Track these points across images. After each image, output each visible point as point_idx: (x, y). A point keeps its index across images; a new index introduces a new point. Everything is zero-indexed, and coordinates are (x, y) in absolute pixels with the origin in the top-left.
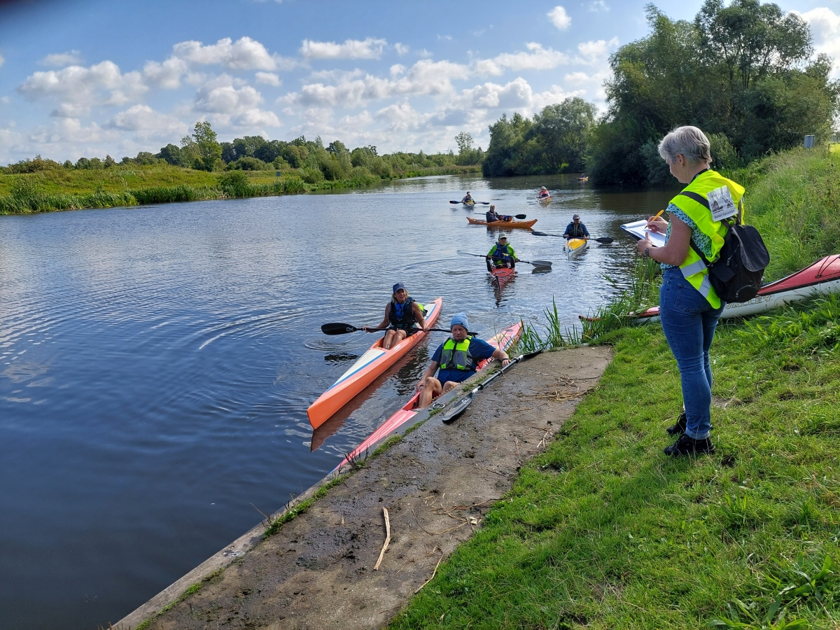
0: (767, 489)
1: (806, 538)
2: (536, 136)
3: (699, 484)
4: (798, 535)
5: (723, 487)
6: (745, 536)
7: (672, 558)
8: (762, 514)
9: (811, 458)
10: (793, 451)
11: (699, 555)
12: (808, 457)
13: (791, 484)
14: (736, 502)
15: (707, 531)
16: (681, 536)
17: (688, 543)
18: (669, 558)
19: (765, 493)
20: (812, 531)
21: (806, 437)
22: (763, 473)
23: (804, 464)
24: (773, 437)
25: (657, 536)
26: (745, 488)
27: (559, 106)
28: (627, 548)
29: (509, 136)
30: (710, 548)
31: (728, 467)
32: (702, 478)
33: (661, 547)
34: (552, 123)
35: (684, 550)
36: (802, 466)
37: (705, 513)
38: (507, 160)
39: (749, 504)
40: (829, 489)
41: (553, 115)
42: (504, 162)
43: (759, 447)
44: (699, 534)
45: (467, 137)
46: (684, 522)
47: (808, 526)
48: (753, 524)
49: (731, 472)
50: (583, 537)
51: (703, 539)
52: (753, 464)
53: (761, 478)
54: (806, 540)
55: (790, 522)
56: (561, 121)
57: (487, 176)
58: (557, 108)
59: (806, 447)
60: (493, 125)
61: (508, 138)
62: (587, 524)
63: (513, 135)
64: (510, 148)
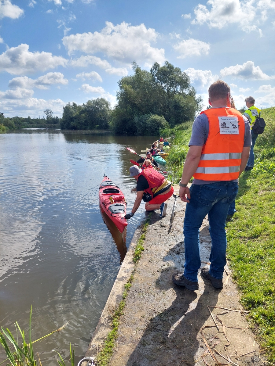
2: (85, 113)
27: (94, 100)
29: (72, 112)
34: (91, 108)
38: (72, 122)
41: (92, 104)
45: (50, 112)
56: (95, 107)
57: (63, 128)
60: (65, 107)
63: (74, 112)
64: (73, 117)
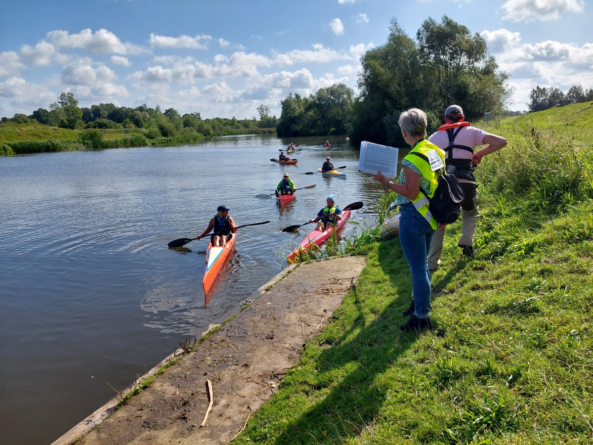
0: (465, 352)
1: (489, 384)
2: (313, 109)
3: (423, 350)
4: (484, 383)
5: (437, 351)
6: (452, 385)
7: (406, 403)
8: (461, 369)
9: (491, 330)
10: (481, 326)
11: (423, 400)
12: (490, 329)
13: (480, 348)
14: (446, 362)
15: (428, 383)
16: (412, 387)
17: (417, 392)
18: (404, 403)
19: (464, 354)
20: (492, 379)
21: (488, 315)
22: (462, 341)
23: (488, 333)
24: (468, 316)
25: (397, 388)
26: (452, 352)
27: (329, 88)
28: (377, 397)
29: (295, 108)
30: (430, 394)
31: (441, 337)
32: (425, 346)
33: (399, 396)
34: (324, 100)
35: (414, 397)
36: (487, 335)
37: (427, 370)
38: (294, 125)
39: (455, 363)
40: (502, 350)
41: (324, 95)
42: (292, 126)
43: (460, 323)
44: (423, 385)
45: (265, 108)
46: (413, 377)
47: (491, 376)
48: (457, 376)
49: (443, 341)
50: (348, 391)
51: (425, 389)
52: (456, 335)
53: (461, 344)
54: (489, 385)
55: (478, 374)
56: (330, 99)
57: (280, 136)
58: (327, 90)
59: (488, 322)
60: (283, 100)
61: (294, 110)
62: (351, 382)
63: (297, 108)
64: (295, 117)
